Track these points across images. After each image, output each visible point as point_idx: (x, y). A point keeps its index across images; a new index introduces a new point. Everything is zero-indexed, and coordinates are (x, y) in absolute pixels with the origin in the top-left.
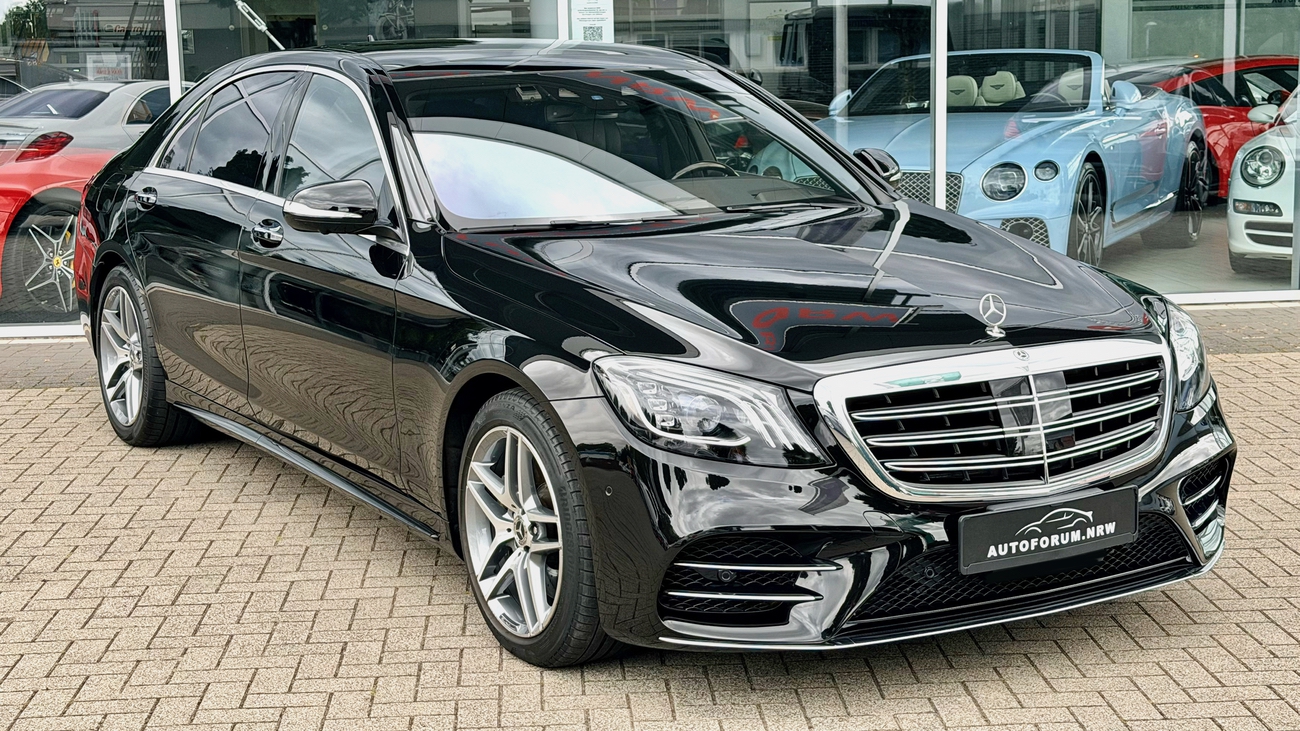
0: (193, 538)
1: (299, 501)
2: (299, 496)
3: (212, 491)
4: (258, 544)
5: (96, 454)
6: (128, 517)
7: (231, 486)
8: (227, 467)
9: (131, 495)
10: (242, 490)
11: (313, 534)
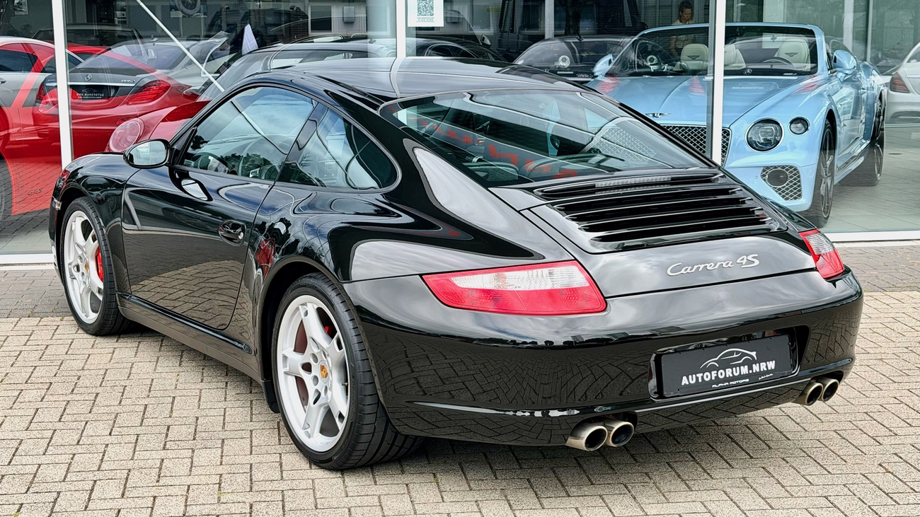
0: (135, 493)
1: (225, 447)
2: (223, 440)
3: (138, 435)
4: (201, 501)
5: (17, 393)
6: (65, 467)
7: (157, 430)
8: (145, 408)
9: (63, 442)
10: (167, 435)
11: (251, 488)
